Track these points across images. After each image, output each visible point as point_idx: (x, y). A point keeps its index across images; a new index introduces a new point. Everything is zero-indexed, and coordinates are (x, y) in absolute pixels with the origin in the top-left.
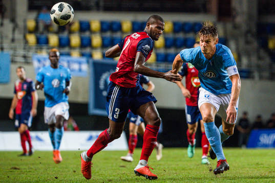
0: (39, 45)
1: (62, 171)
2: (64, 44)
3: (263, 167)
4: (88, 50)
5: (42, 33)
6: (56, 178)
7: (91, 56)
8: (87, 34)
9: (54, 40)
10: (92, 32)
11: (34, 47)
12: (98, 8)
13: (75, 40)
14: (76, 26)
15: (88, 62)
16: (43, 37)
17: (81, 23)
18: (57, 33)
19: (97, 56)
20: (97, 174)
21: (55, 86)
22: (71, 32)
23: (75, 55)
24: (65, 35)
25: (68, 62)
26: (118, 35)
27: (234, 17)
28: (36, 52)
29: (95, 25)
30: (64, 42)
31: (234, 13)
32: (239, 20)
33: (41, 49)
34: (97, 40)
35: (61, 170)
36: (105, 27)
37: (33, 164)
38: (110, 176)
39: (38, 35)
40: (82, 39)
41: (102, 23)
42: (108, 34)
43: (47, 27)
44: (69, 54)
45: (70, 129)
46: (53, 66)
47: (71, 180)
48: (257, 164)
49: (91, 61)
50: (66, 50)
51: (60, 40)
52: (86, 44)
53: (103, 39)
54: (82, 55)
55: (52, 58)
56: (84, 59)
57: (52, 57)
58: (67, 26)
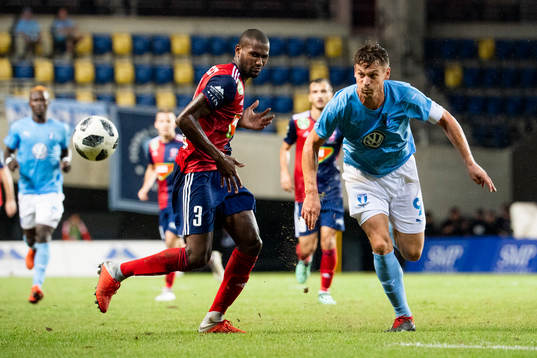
0: (17, 79)
1: (60, 317)
2: (64, 78)
3: (435, 309)
4: (107, 89)
5: (23, 58)
6: (49, 329)
7: (113, 100)
8: (107, 59)
9: (44, 69)
10: (115, 55)
11: (8, 84)
12: (127, 10)
13: (84, 70)
14: (86, 44)
15: (108, 111)
16: (25, 64)
17: (96, 39)
18: (50, 57)
19: (126, 100)
20: (125, 321)
21: (38, 157)
22: (76, 56)
23: (85, 97)
24: (65, 60)
25: (72, 112)
26: (164, 61)
27: (382, 28)
28: (12, 93)
29: (122, 43)
30: (63, 73)
31: (381, 20)
32: (390, 32)
33: (21, 86)
34: (124, 71)
35: (58, 314)
36: (140, 45)
37: (5, 303)
38: (149, 325)
39: (16, 60)
40: (97, 69)
41: (135, 39)
42: (146, 60)
43: (33, 47)
44: (72, 97)
45: (75, 236)
46: (36, 118)
47: (76, 333)
48: (425, 303)
49: (113, 109)
50: (67, 89)
51: (56, 69)
52: (104, 77)
53: (137, 69)
54: (98, 98)
55: (35, 104)
56: (101, 106)
57: (36, 100)
58: (69, 44)
